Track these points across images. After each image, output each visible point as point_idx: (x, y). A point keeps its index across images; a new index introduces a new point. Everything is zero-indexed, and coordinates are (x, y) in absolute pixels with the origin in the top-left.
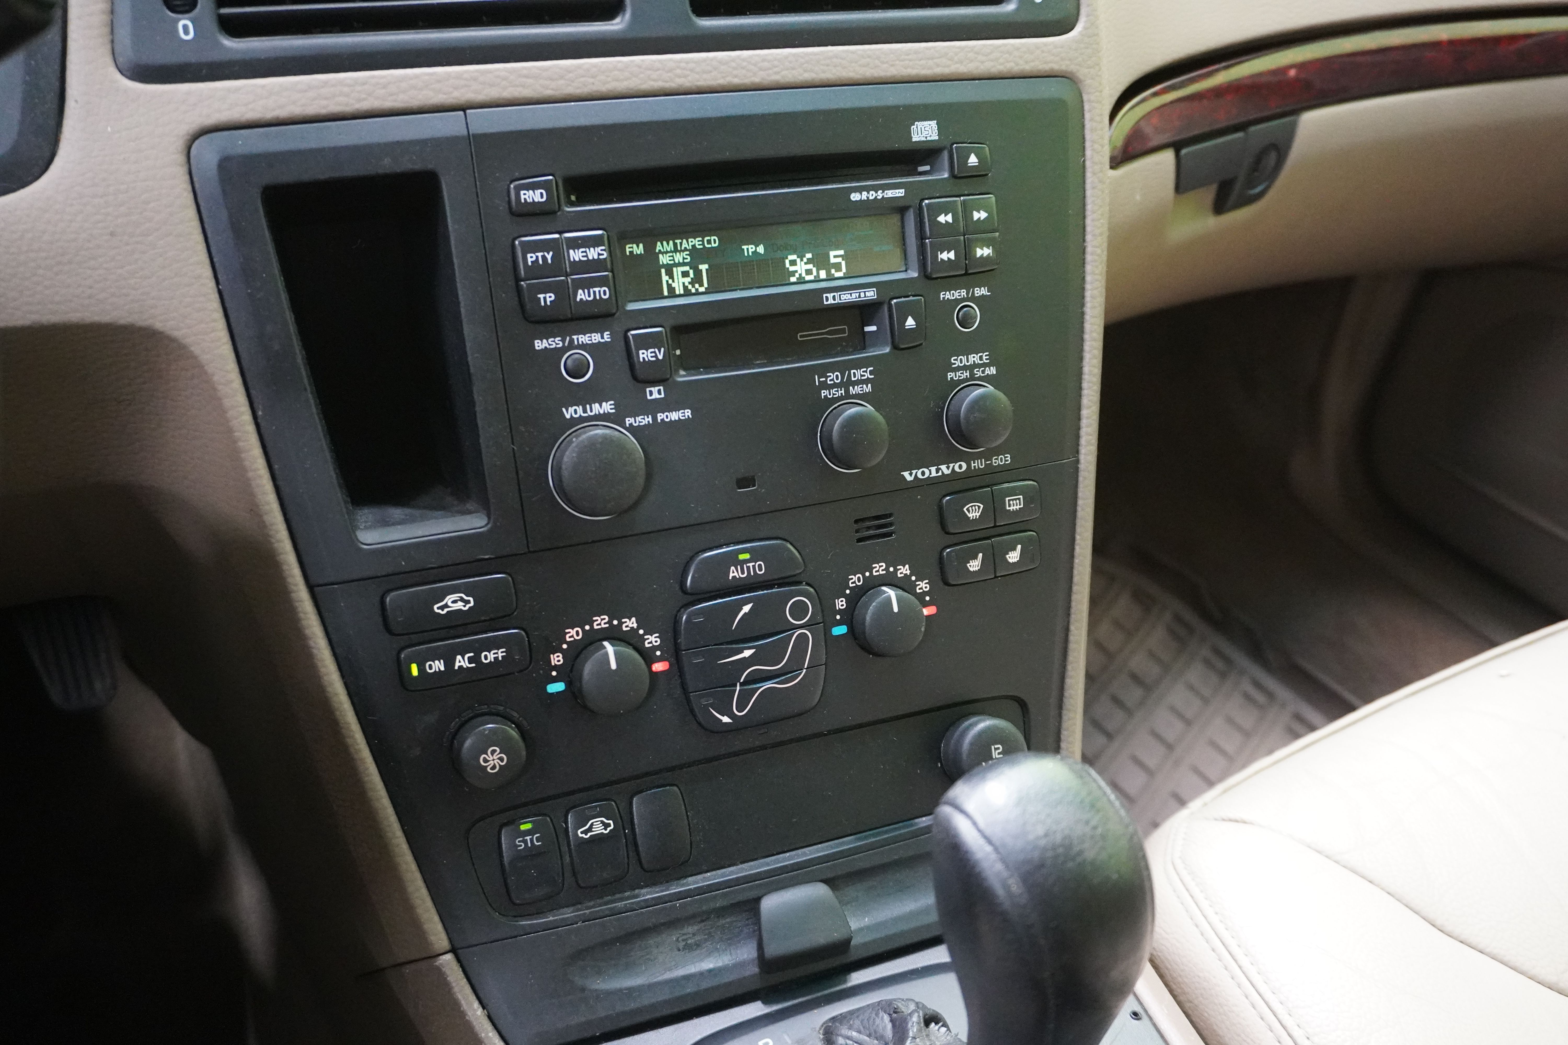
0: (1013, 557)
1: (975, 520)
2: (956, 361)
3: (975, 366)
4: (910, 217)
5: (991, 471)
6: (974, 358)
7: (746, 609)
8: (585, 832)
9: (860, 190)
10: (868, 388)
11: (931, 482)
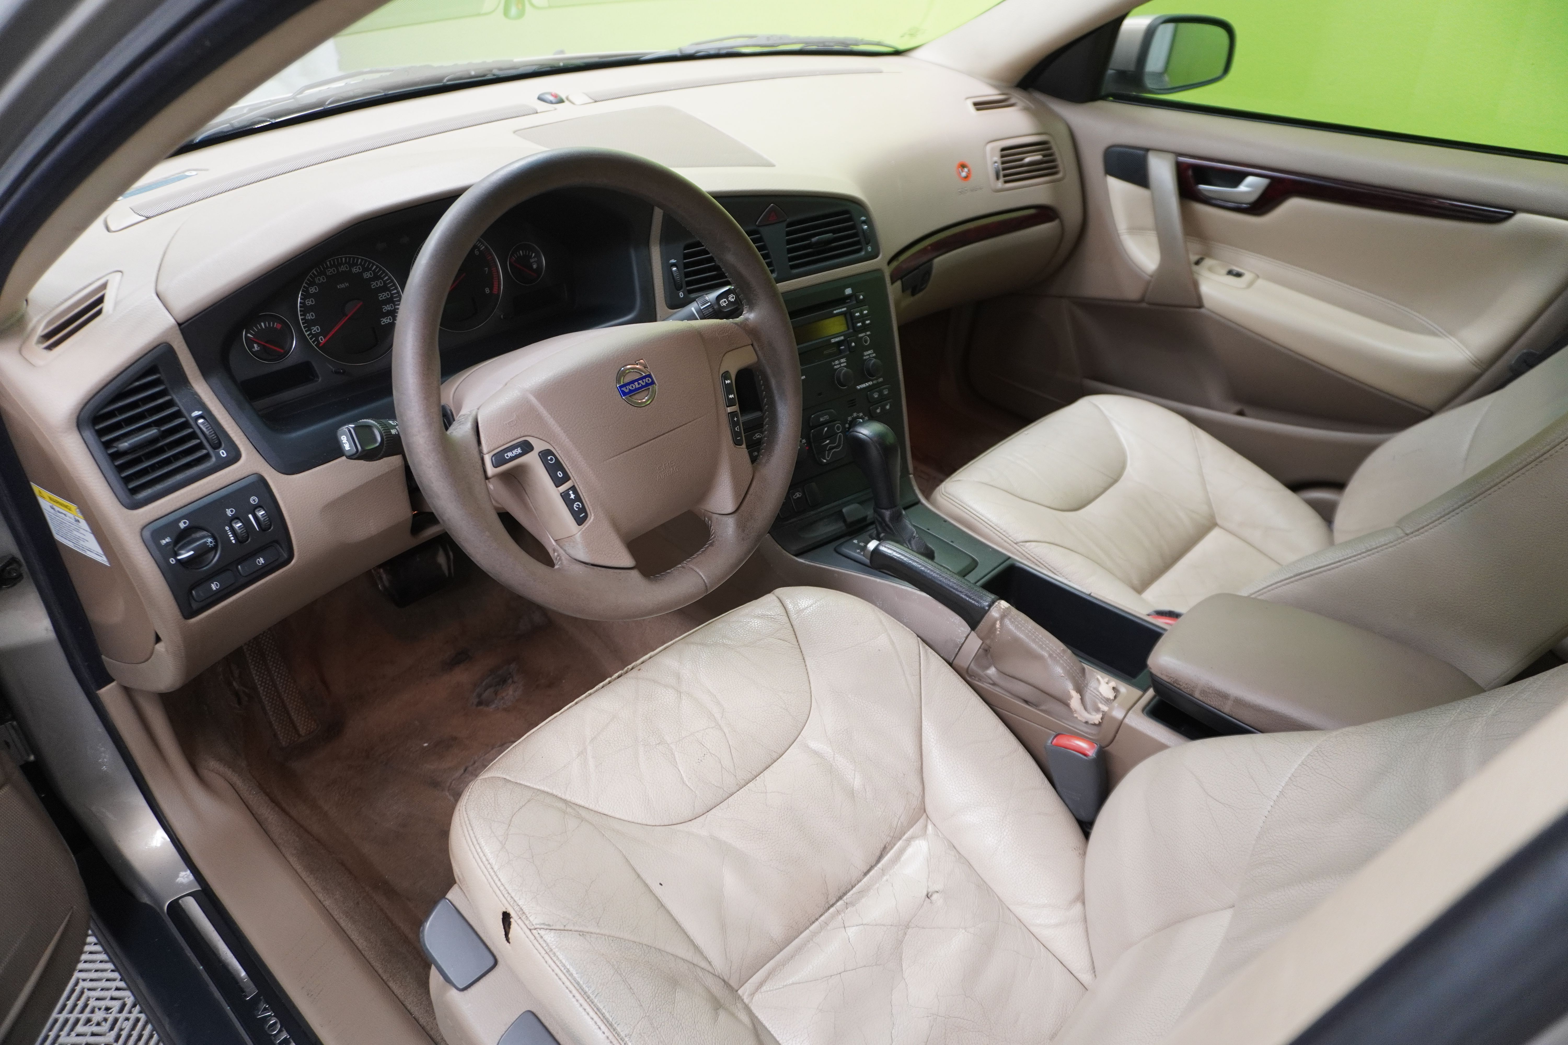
0: (888, 407)
1: (877, 398)
2: (866, 353)
3: (870, 354)
4: (848, 316)
5: (878, 383)
6: (869, 352)
7: (826, 429)
8: (795, 497)
9: (836, 310)
10: (845, 364)
11: (864, 388)
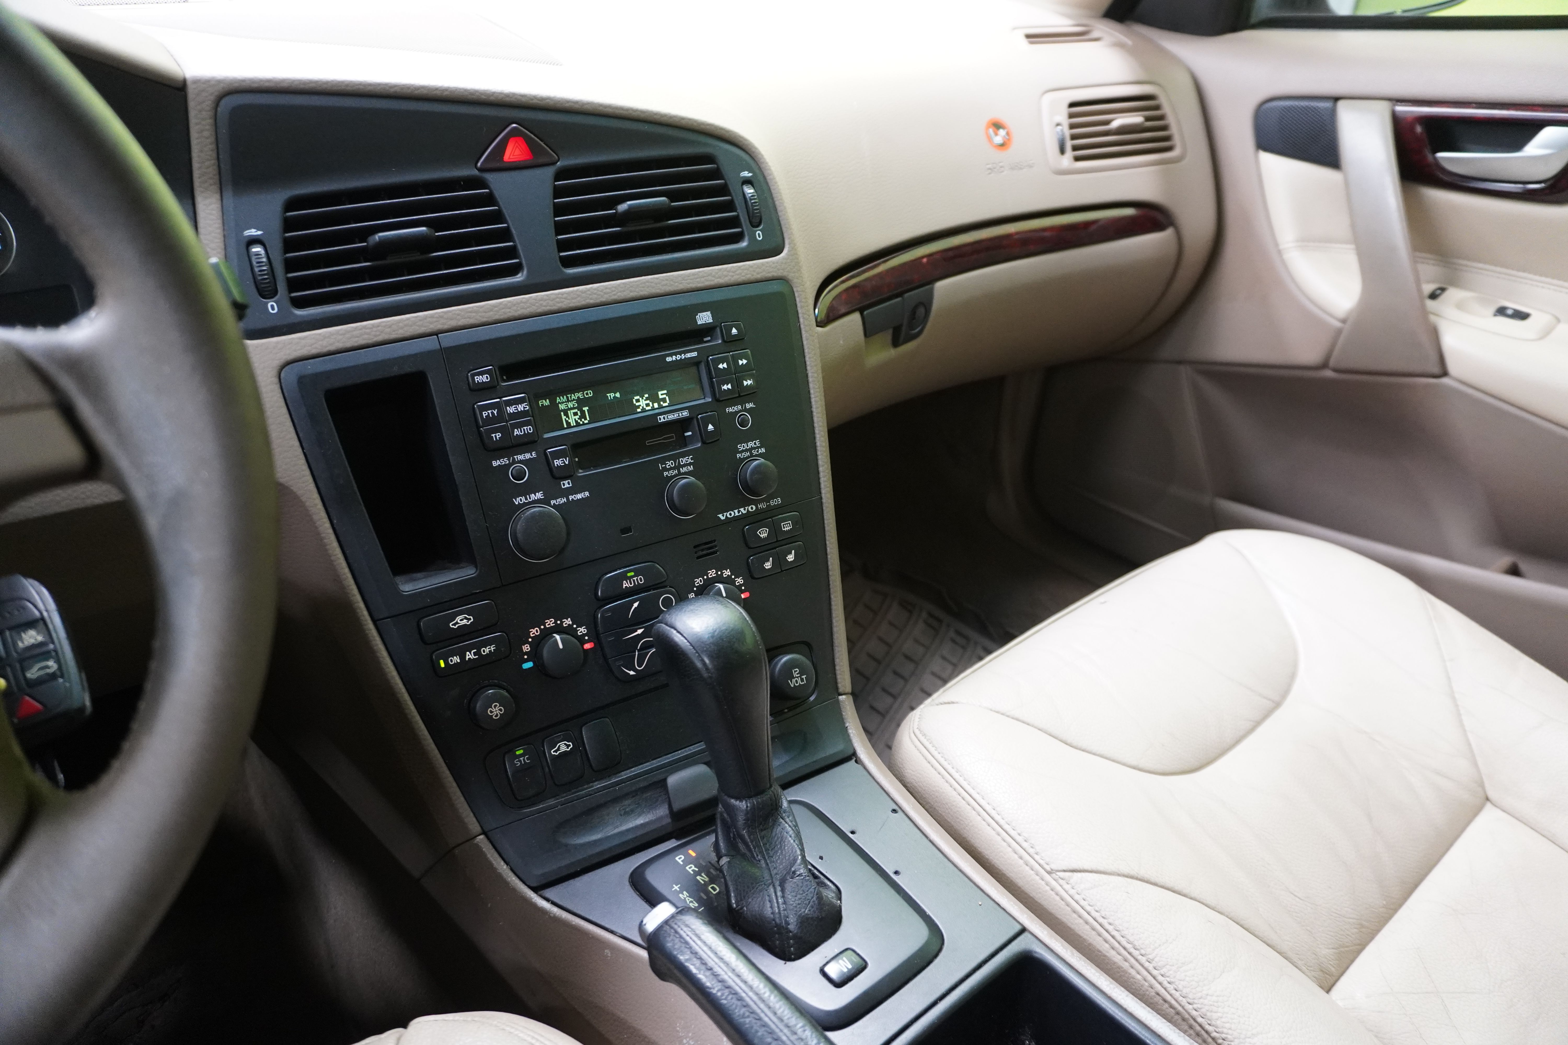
0: (791, 558)
1: (765, 539)
2: (741, 447)
3: (752, 448)
4: (703, 367)
5: (770, 509)
6: (751, 444)
7: (636, 605)
8: (556, 751)
9: (671, 355)
10: (691, 468)
11: (735, 519)
